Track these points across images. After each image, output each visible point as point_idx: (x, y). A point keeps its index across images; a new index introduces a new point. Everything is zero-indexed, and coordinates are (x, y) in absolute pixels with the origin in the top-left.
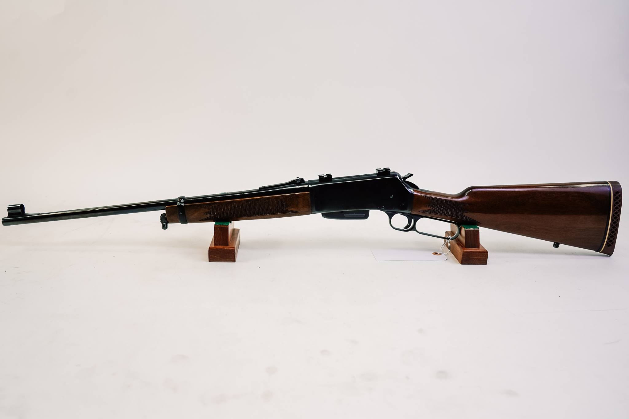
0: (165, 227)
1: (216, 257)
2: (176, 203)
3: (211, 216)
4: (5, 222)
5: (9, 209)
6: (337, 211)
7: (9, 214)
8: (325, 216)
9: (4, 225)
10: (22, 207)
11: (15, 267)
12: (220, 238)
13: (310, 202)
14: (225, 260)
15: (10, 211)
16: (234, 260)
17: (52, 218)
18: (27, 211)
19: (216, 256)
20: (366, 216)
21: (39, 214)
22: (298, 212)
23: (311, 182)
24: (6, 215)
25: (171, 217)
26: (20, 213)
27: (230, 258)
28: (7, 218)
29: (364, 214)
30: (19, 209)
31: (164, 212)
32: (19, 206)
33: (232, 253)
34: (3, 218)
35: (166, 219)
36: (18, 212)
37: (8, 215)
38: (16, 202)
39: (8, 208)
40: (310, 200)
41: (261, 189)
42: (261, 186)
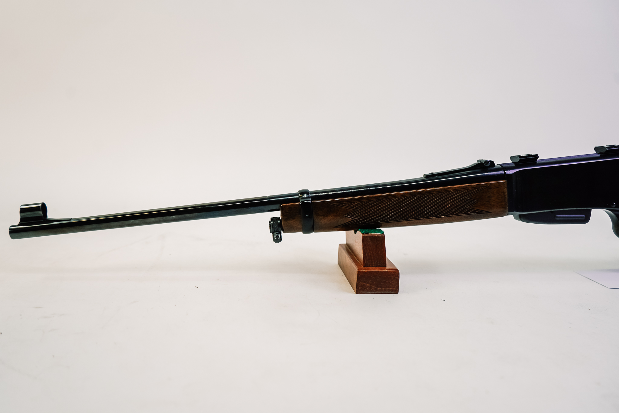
0: (278, 239)
1: (369, 285)
2: (297, 200)
3: (355, 219)
4: (14, 232)
5: (22, 211)
6: (546, 211)
7: (22, 219)
8: (523, 218)
9: (13, 238)
10: (44, 208)
11: (37, 308)
12: (373, 255)
13: (507, 196)
14: (382, 290)
15: (23, 214)
16: (395, 290)
17: (94, 226)
18: (50, 216)
19: (368, 283)
20: (586, 219)
21: (71, 220)
22: (489, 212)
23: (504, 167)
24: (16, 220)
25: (289, 222)
26: (41, 216)
27: (391, 287)
28: (18, 225)
29: (584, 216)
30: (39, 210)
31: (278, 214)
32: (40, 205)
33: (394, 278)
34: (11, 227)
35: (280, 225)
36: (39, 215)
37: (19, 221)
38: (34, 200)
39: (21, 209)
40: (506, 193)
41: (428, 177)
42: (428, 172)
